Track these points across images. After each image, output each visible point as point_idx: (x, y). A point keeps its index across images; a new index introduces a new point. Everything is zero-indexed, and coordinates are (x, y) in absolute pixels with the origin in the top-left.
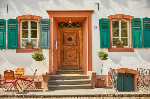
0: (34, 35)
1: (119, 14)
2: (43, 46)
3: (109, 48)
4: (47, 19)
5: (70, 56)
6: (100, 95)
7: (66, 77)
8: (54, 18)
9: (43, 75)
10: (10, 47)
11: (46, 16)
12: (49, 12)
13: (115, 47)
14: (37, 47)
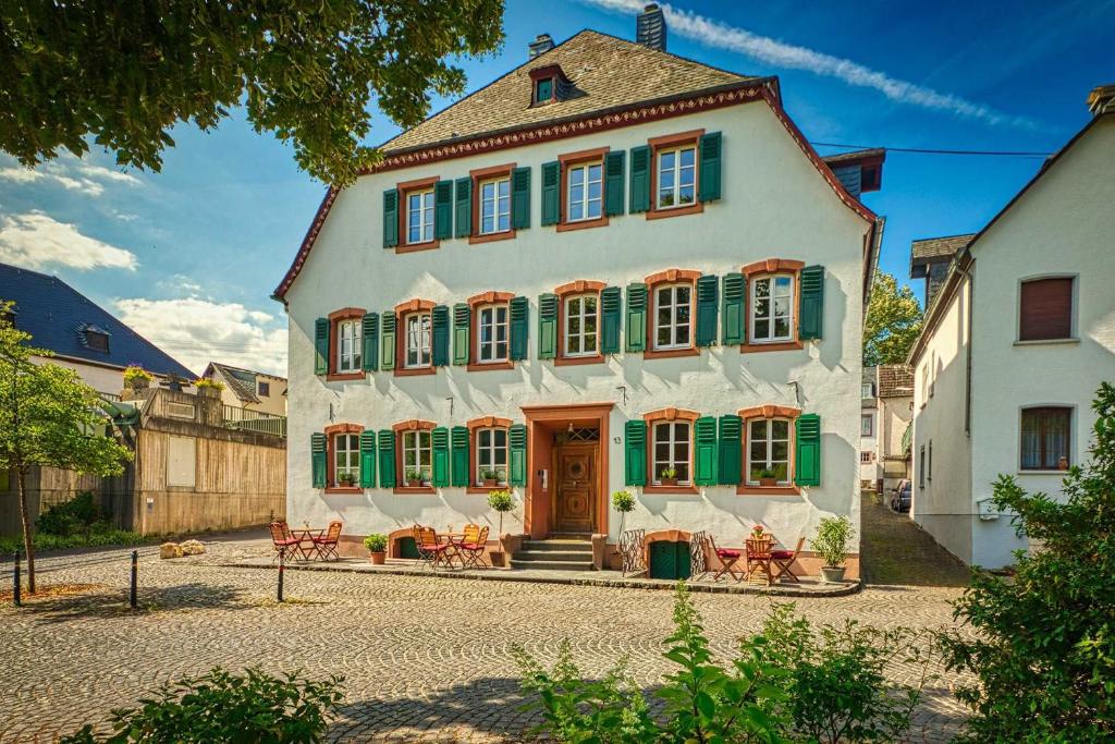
0: (500, 458)
1: (668, 410)
2: (514, 481)
3: (644, 486)
4: (522, 425)
5: (576, 506)
6: (581, 581)
7: (552, 545)
8: (535, 422)
9: (502, 540)
10: (457, 484)
11: (521, 420)
12: (526, 410)
13: (659, 483)
14: (505, 484)
